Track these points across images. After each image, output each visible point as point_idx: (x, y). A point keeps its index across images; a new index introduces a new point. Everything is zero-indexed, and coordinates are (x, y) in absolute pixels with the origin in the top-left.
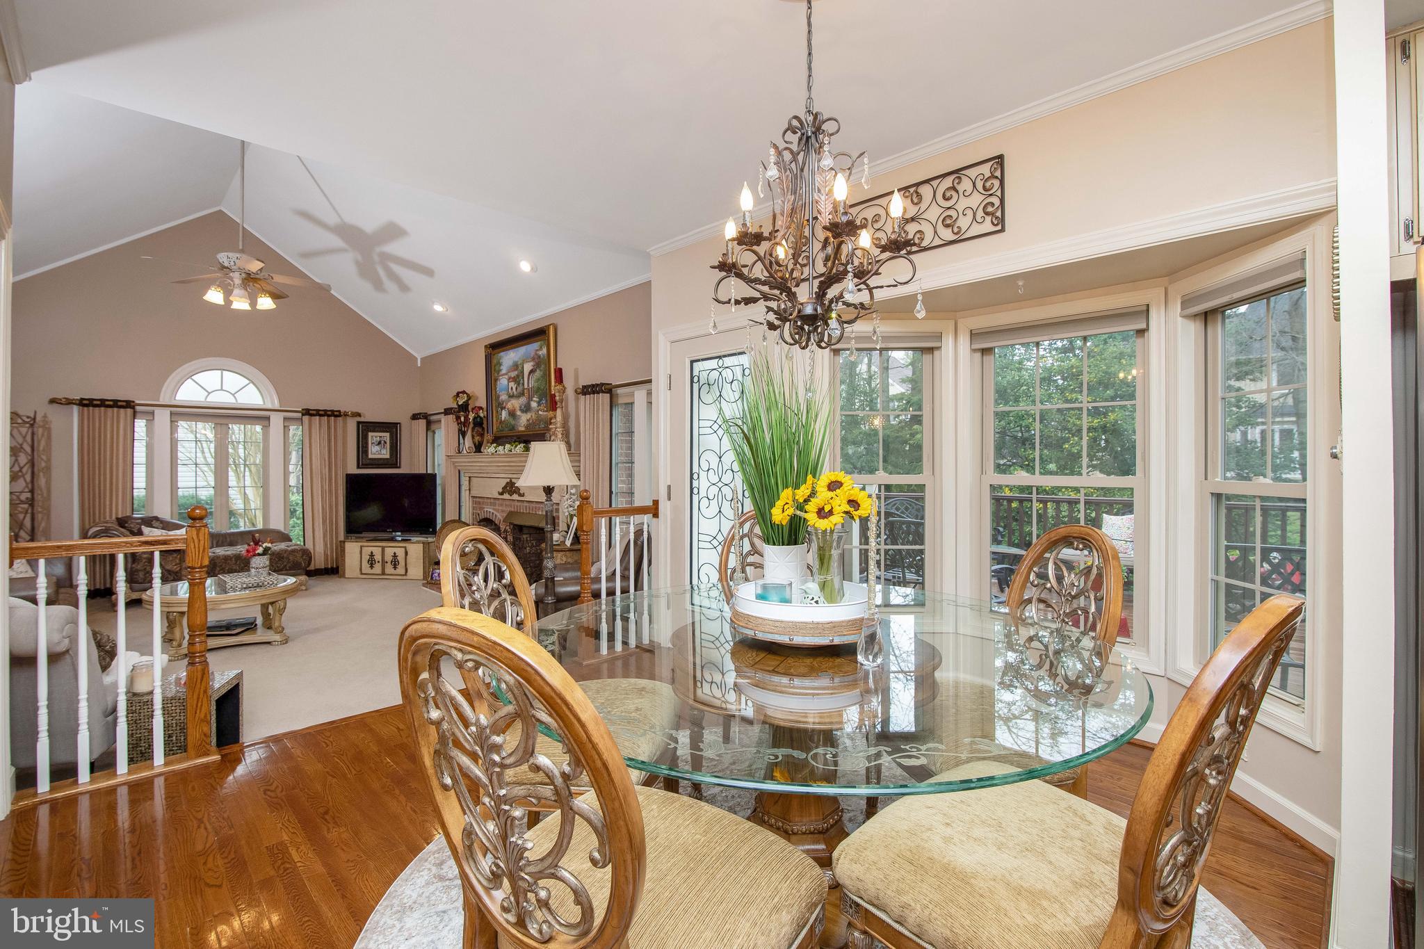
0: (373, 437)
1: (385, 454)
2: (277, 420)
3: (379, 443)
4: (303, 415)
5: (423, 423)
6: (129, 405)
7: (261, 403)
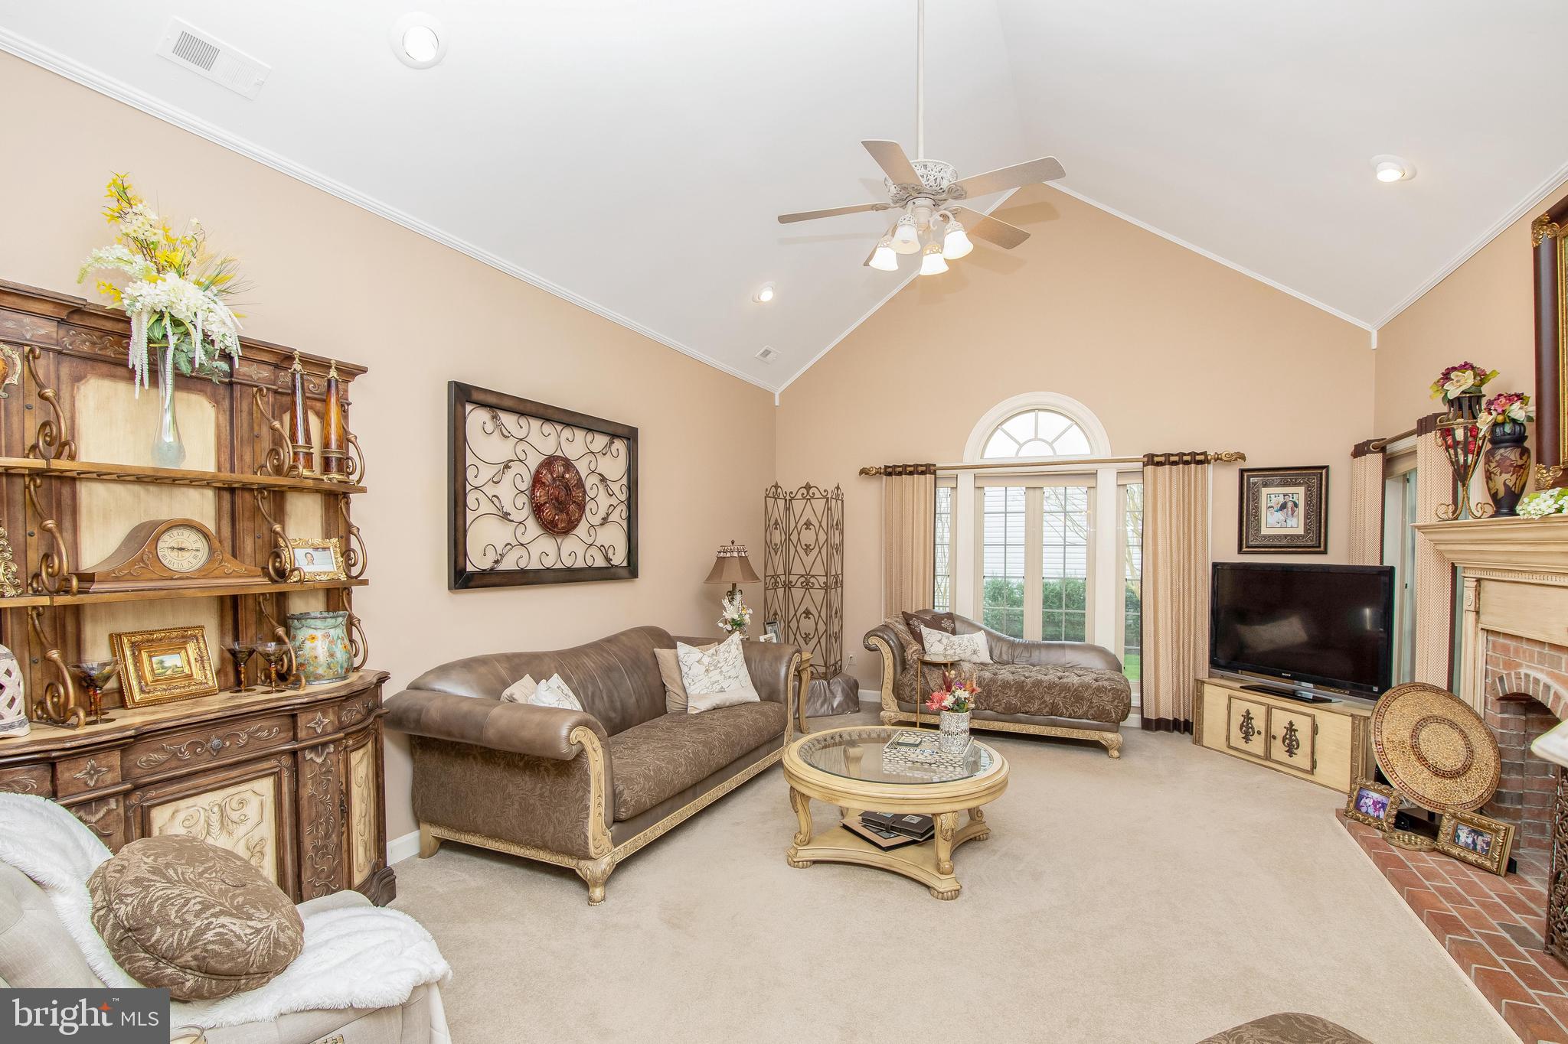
0: (1270, 496)
1: (1296, 526)
2: (1107, 478)
3: (1283, 507)
4: (1144, 465)
5: (1375, 461)
6: (928, 470)
7: (1088, 451)
